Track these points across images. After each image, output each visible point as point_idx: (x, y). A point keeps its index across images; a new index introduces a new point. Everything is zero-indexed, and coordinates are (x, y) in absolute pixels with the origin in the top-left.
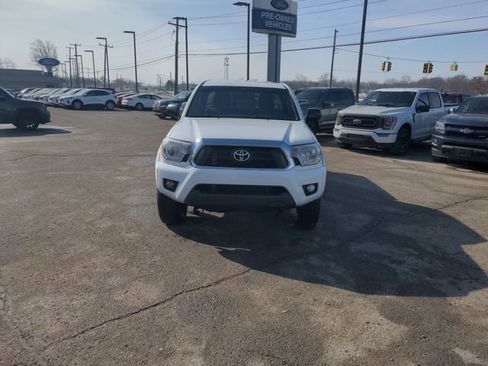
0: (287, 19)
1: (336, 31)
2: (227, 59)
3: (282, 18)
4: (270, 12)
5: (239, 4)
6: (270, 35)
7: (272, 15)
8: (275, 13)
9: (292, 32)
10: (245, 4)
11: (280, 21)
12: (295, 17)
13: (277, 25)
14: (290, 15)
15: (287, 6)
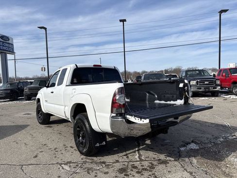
0: (9, 46)
3: (7, 45)
4: (0, 42)
8: (3, 42)
9: (12, 52)
11: (6, 46)
12: (13, 45)
15: (9, 40)
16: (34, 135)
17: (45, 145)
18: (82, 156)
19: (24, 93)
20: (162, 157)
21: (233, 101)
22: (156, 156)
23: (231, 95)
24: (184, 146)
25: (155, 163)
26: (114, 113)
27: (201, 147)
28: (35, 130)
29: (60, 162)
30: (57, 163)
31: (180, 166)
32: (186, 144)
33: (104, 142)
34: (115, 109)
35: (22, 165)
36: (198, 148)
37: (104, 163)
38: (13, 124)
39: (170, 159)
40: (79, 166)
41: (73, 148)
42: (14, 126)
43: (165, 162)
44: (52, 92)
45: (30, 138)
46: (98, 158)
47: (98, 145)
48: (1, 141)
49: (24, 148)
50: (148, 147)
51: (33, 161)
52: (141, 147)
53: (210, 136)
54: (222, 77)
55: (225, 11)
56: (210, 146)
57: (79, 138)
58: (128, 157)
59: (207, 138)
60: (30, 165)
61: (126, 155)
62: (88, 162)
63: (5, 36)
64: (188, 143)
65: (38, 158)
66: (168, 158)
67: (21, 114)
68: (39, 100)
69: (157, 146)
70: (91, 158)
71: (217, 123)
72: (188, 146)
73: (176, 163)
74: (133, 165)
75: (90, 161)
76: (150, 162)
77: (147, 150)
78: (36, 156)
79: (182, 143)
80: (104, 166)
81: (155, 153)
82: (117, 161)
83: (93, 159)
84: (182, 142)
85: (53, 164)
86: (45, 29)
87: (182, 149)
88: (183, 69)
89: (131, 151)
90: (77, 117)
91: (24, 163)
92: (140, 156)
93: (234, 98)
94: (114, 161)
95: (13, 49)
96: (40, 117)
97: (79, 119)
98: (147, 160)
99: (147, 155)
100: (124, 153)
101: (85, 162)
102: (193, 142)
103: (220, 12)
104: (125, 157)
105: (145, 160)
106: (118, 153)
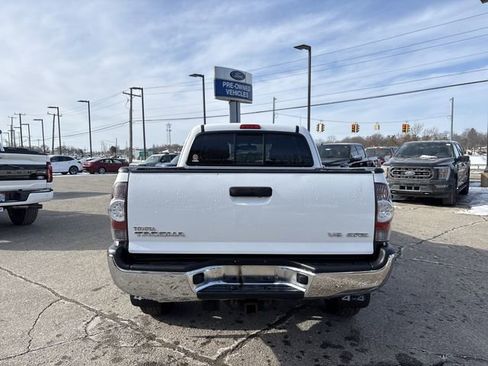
0: (245, 88)
1: (274, 99)
2: (169, 125)
3: (240, 87)
4: (230, 82)
5: (195, 75)
6: (231, 101)
7: (231, 85)
8: (234, 83)
9: (249, 99)
10: (200, 76)
11: (238, 90)
12: (251, 86)
13: (236, 93)
14: (245, 84)
15: (244, 77)
30: (99, 311)
35: (63, 298)
37: (153, 337)
58: (206, 343)
60: (71, 301)
61: (211, 337)
63: (237, 72)
85: (92, 310)
86: (308, 48)
95: (250, 93)
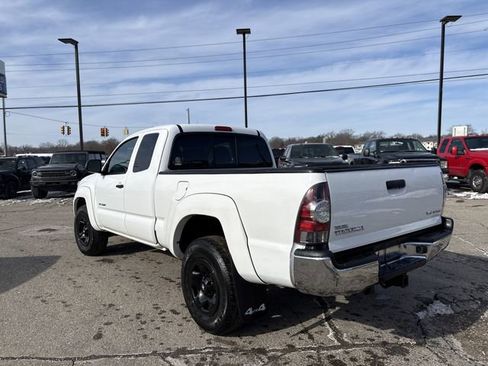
12: (4, 77)
16: (79, 281)
17: (110, 305)
18: (208, 336)
19: (32, 181)
20: (388, 336)
21: (478, 205)
22: (372, 335)
23: (467, 190)
24: (422, 308)
25: (379, 352)
26: (303, 244)
27: (458, 310)
28: (76, 270)
29: (160, 350)
30: (154, 353)
31: (435, 357)
32: (425, 304)
33: (263, 305)
34: (304, 235)
35: (74, 360)
36: (450, 312)
37: (262, 351)
38: (21, 255)
39: (408, 340)
40: (209, 360)
41: (178, 314)
42: (24, 258)
43: (400, 350)
44: (121, 187)
45: (71, 289)
46: (244, 338)
47: (251, 313)
48: (3, 295)
49: (64, 314)
50: (347, 311)
51: (95, 348)
52: (331, 312)
53: (467, 285)
54: (450, 155)
55: (454, 18)
56: (475, 306)
57: (197, 294)
58: (311, 337)
59: (465, 290)
60: (91, 358)
61: (305, 331)
62: (226, 350)
64: (429, 302)
65: (104, 339)
66: (402, 340)
67: (34, 231)
68: (81, 202)
69: (365, 309)
70: (228, 339)
71: (468, 253)
72: (429, 308)
73: (424, 351)
74: (332, 356)
75: (229, 347)
76: (367, 348)
77: (346, 319)
78: (99, 336)
79: (416, 302)
80: (266, 360)
81: (368, 327)
82: (291, 348)
83: (234, 343)
84: (416, 298)
85: (144, 355)
86: (75, 43)
87: (421, 315)
88: (354, 134)
89: (313, 321)
90: (194, 247)
91: (76, 354)
92: (337, 334)
93: (477, 197)
94: (284, 347)
95: (4, 85)
96: (84, 239)
97: (200, 250)
98: (357, 346)
99: (352, 331)
100: (299, 327)
101: (218, 351)
102: (436, 298)
103: (442, 21)
104: (305, 336)
105: (354, 345)
106: (285, 327)
